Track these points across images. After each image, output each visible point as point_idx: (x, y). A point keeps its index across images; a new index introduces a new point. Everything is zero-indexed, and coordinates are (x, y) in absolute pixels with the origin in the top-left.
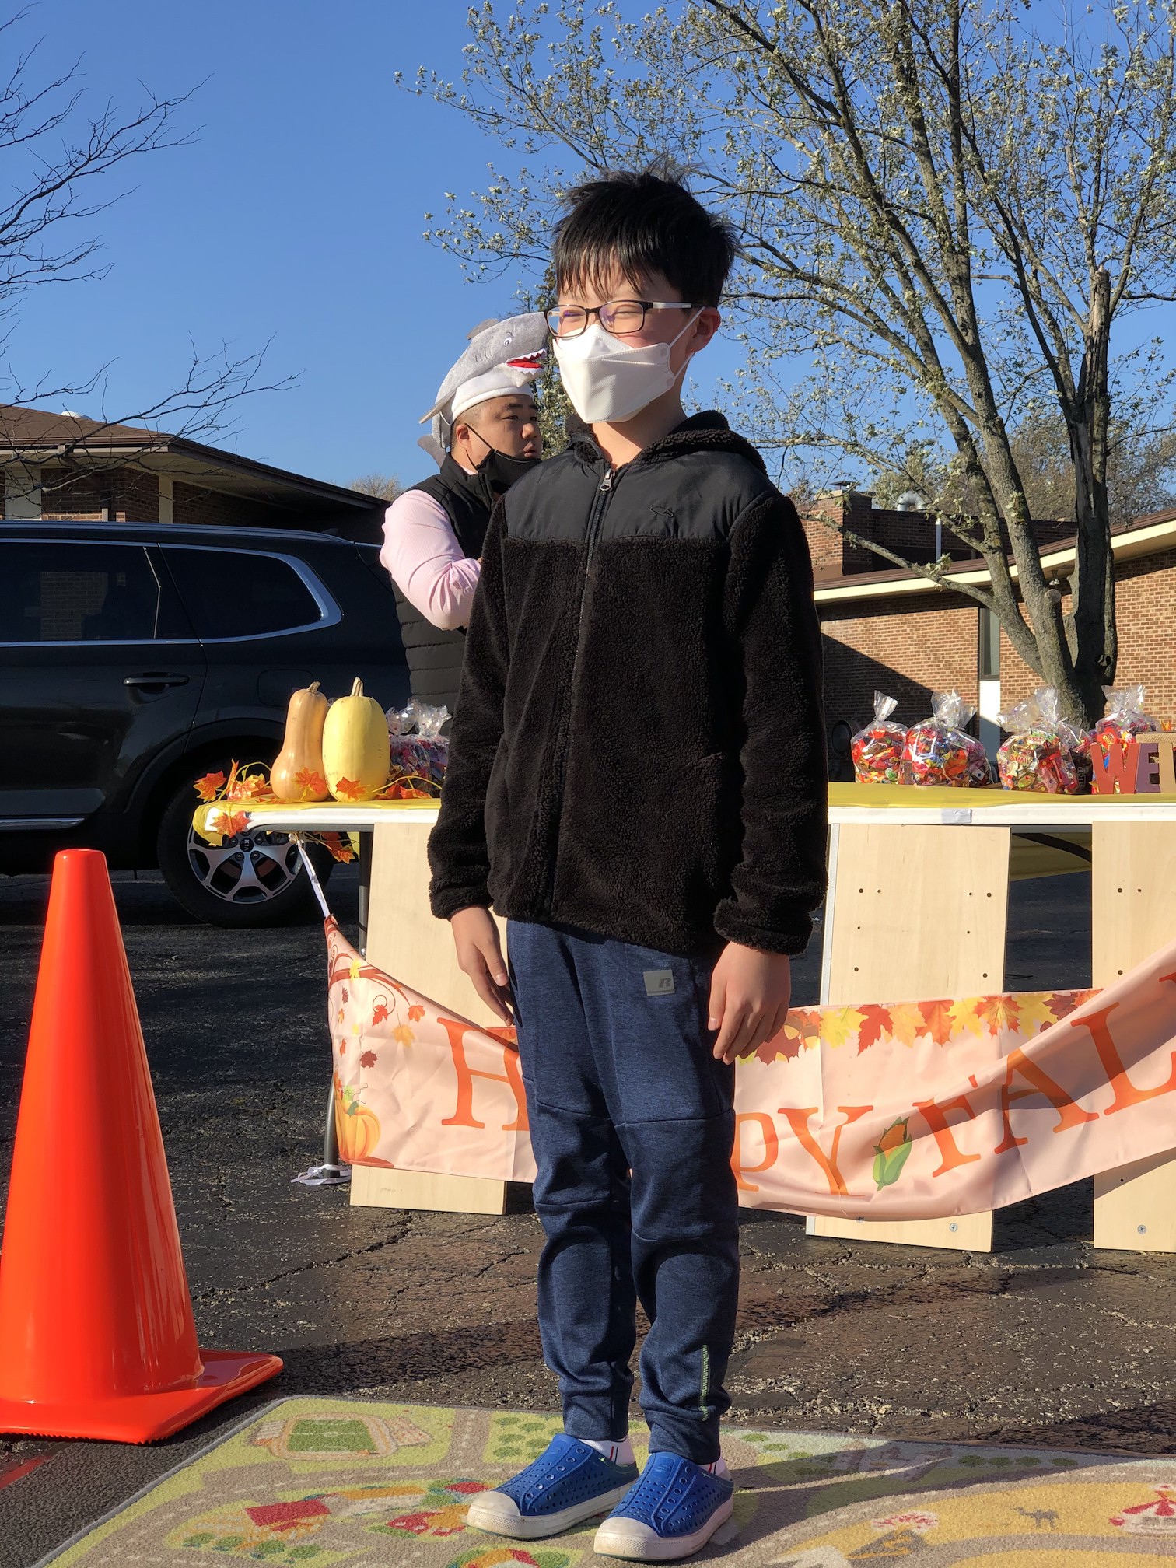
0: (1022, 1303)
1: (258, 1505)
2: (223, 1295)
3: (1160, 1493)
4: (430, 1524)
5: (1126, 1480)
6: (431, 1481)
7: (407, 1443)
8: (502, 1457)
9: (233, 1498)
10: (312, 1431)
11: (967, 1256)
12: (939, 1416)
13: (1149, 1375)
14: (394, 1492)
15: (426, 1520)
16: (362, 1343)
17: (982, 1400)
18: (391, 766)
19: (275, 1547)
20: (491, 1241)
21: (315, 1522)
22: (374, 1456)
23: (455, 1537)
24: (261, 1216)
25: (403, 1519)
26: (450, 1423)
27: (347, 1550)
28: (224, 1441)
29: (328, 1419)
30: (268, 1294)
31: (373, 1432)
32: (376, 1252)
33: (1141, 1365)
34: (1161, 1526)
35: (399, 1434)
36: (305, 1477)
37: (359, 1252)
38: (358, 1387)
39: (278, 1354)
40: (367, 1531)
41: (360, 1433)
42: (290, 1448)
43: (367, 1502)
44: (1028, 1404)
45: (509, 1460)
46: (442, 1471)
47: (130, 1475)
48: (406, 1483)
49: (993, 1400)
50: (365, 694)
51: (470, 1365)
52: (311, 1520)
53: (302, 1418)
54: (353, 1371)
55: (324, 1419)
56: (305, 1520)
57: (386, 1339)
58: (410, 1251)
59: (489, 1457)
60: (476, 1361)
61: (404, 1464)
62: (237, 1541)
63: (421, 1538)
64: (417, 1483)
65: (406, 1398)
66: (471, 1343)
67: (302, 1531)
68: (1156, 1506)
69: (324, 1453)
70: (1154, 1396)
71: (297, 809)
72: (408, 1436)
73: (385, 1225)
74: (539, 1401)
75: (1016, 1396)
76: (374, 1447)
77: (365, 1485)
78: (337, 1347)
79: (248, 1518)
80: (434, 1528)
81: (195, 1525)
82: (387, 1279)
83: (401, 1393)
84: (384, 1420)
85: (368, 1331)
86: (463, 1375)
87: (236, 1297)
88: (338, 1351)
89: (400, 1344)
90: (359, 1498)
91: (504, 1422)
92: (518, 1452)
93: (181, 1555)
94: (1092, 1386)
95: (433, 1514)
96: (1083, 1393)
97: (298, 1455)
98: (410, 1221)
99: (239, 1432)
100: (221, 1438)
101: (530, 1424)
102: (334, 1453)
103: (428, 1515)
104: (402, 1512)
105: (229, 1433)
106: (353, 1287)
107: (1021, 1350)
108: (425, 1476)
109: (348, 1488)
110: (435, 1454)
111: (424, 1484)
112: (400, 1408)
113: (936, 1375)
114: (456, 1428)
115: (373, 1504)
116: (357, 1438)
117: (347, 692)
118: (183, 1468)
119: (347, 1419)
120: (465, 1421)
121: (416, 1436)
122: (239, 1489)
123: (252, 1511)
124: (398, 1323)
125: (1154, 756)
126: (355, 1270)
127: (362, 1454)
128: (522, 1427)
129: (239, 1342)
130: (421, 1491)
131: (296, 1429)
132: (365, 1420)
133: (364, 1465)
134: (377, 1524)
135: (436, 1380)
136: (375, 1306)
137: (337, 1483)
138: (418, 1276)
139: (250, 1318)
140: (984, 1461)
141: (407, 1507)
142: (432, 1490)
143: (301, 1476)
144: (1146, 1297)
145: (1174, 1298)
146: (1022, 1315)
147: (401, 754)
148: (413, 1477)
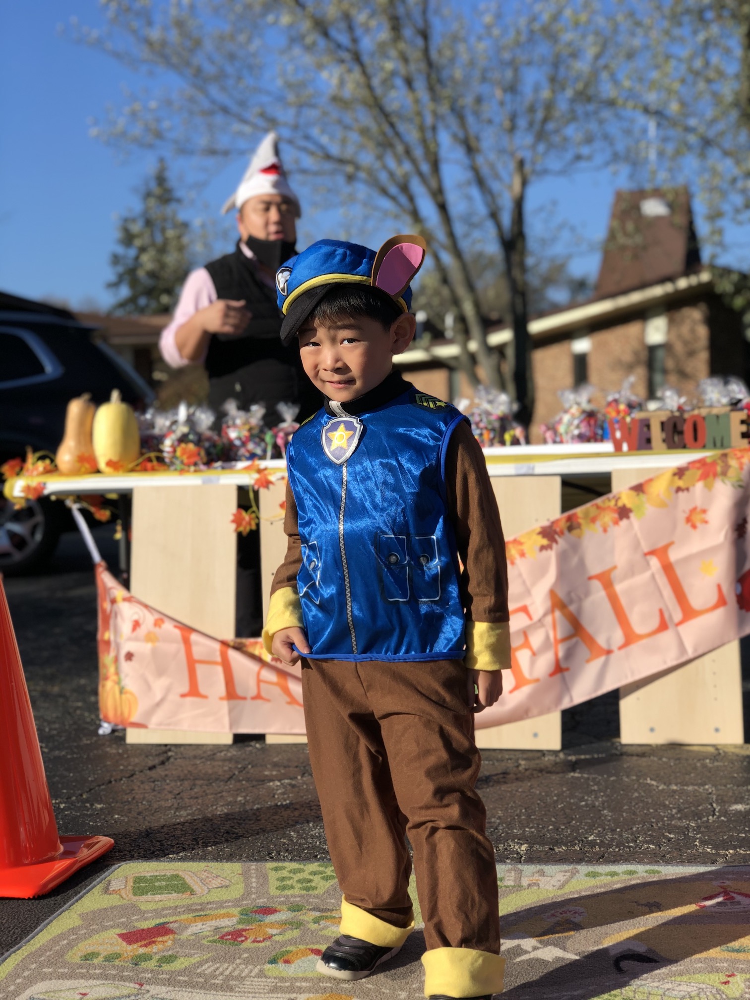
0: (589, 778)
1: (124, 931)
2: (56, 803)
3: (722, 887)
4: (248, 936)
6: (239, 909)
7: (214, 886)
8: (282, 891)
9: (106, 928)
10: (146, 883)
12: (561, 850)
13: (686, 817)
14: (217, 917)
15: (244, 933)
16: (163, 827)
17: (585, 838)
18: (140, 449)
19: (147, 958)
20: (230, 760)
21: (168, 940)
22: (195, 896)
23: (268, 943)
25: (228, 934)
26: (240, 872)
27: (196, 956)
28: (87, 892)
29: (155, 874)
30: (87, 801)
31: (189, 880)
32: (153, 771)
33: (679, 811)
34: (728, 907)
36: (151, 912)
37: (141, 772)
38: (168, 854)
39: (108, 835)
40: (206, 943)
41: (180, 882)
42: (135, 894)
43: (200, 925)
44: (616, 839)
45: (287, 892)
47: (28, 919)
48: (222, 911)
49: (592, 838)
50: (121, 401)
51: (241, 836)
52: (165, 938)
53: (137, 875)
54: (162, 845)
55: (152, 874)
56: (160, 939)
57: (179, 824)
58: (176, 769)
60: (244, 834)
61: (217, 900)
62: (118, 956)
63: (245, 945)
64: (231, 911)
65: (203, 858)
66: (237, 823)
67: (160, 946)
68: (722, 895)
69: (159, 896)
70: (694, 830)
71: (76, 480)
72: (213, 882)
73: (154, 755)
74: (295, 856)
75: (606, 834)
76: (193, 890)
77: (195, 914)
78: (146, 830)
79: (120, 940)
80: (252, 939)
81: (85, 947)
82: (166, 787)
83: (200, 857)
84: (194, 873)
85: (160, 820)
86: (239, 842)
87: (65, 803)
88: (148, 833)
89: (189, 826)
90: (193, 923)
91: (276, 869)
92: (292, 887)
93: (81, 967)
94: (652, 826)
95: (248, 930)
96: (648, 830)
97: (142, 898)
98: (169, 751)
99: (95, 886)
100: (84, 891)
101: (294, 869)
102: (166, 895)
103: (245, 930)
104: (226, 930)
105: (89, 888)
106: (144, 793)
107: (599, 806)
108: (235, 906)
109: (183, 917)
110: (237, 891)
111: (236, 911)
112: (202, 865)
113: (551, 825)
114: (246, 875)
115: (204, 926)
116: (179, 885)
117: (108, 401)
118: (64, 911)
119: (168, 874)
120: (249, 870)
121: (219, 881)
122: (107, 922)
123: (121, 936)
124: (183, 813)
125: (648, 426)
126: (142, 782)
127: (186, 895)
128: (290, 872)
129: (77, 831)
130: (234, 916)
131: (135, 882)
132: (180, 873)
133: (190, 902)
134: (211, 939)
135: (221, 846)
136: (163, 803)
137: (175, 914)
138: (187, 784)
139: (79, 816)
140: (601, 875)
141: (228, 926)
142: (242, 915)
143: (148, 911)
144: (666, 771)
145: (683, 771)
146: (592, 785)
147: (147, 442)
148: (226, 907)
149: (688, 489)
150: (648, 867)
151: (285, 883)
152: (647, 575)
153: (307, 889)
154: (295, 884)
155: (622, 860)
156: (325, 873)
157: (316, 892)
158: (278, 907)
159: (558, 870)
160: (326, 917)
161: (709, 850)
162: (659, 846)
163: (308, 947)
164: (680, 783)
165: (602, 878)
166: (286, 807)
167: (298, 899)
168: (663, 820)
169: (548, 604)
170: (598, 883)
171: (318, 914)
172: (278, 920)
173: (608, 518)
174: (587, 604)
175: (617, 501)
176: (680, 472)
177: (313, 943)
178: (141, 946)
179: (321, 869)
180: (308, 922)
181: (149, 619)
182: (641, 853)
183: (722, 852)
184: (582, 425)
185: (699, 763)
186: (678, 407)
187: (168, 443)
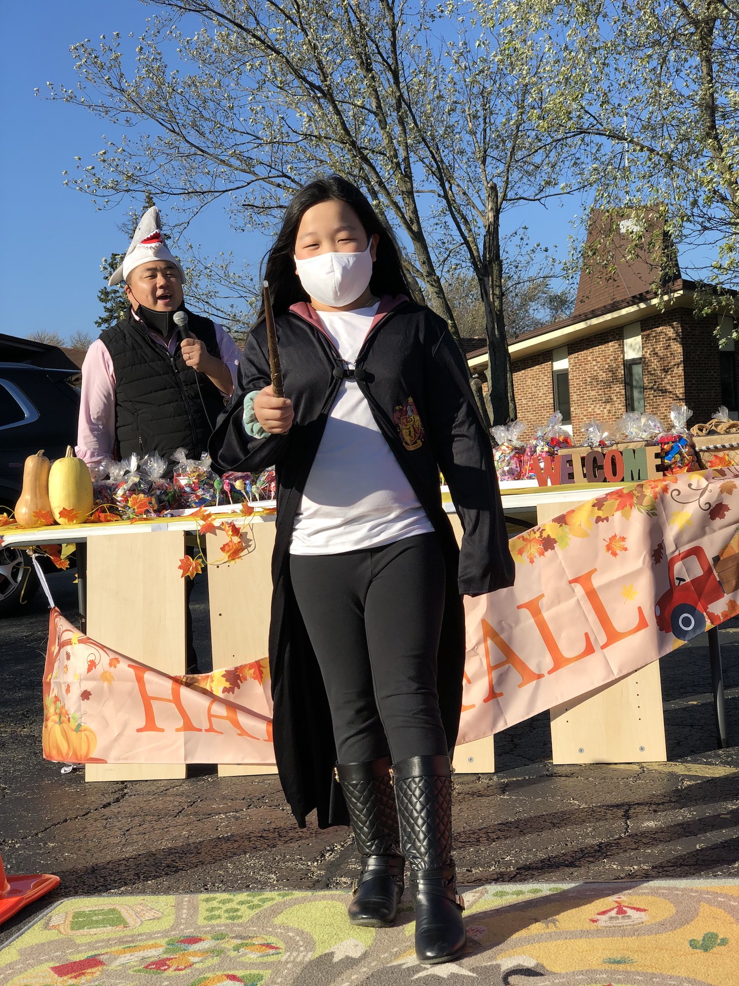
0: (516, 800)
1: (57, 965)
2: (12, 843)
3: (616, 902)
4: (171, 965)
6: (167, 939)
7: (147, 918)
8: (210, 921)
9: (40, 962)
10: (85, 917)
11: (478, 776)
12: (477, 871)
13: (599, 835)
14: (144, 948)
15: (168, 962)
16: (108, 863)
17: (501, 859)
18: (94, 501)
20: (182, 795)
21: (97, 971)
22: (128, 928)
23: (188, 971)
24: (28, 793)
25: (153, 963)
26: (173, 904)
28: (29, 928)
29: (94, 909)
30: (41, 840)
31: (124, 914)
32: (107, 809)
33: (594, 830)
34: (620, 921)
36: (86, 945)
37: (96, 810)
38: (110, 889)
39: (55, 874)
40: (131, 973)
41: (116, 916)
42: (72, 929)
43: (128, 956)
44: (530, 858)
45: (214, 922)
46: (173, 933)
48: (151, 942)
49: (508, 858)
51: (180, 869)
52: (94, 970)
53: (77, 910)
54: (105, 880)
55: (91, 909)
56: (89, 971)
57: (124, 859)
58: (129, 806)
59: (201, 921)
60: (184, 867)
61: (148, 931)
63: (166, 974)
64: (159, 941)
65: (143, 892)
66: (179, 856)
67: (89, 977)
68: (616, 910)
69: (95, 930)
71: (35, 531)
72: (147, 914)
73: (110, 791)
74: (228, 886)
75: (522, 854)
76: (126, 923)
77: (125, 946)
78: (93, 867)
79: (52, 973)
80: (174, 967)
81: (21, 980)
82: (117, 824)
83: (139, 890)
84: (130, 906)
85: (111, 856)
86: (177, 875)
87: (20, 843)
88: (94, 869)
89: (133, 862)
90: (122, 954)
91: (207, 900)
92: (219, 917)
94: (566, 845)
95: (172, 959)
97: (78, 932)
98: (126, 788)
99: (36, 922)
100: (26, 927)
101: (224, 900)
102: (101, 929)
103: (169, 959)
104: (152, 960)
105: (30, 924)
106: (96, 831)
108: (163, 937)
109: (114, 949)
110: (167, 923)
111: (163, 942)
112: (139, 898)
114: (178, 907)
115: (132, 957)
116: (114, 919)
117: (63, 455)
118: (4, 947)
119: (106, 908)
120: (183, 902)
121: (153, 914)
122: (43, 956)
123: (54, 969)
124: (129, 849)
125: (570, 462)
126: (96, 820)
127: (120, 928)
128: (220, 902)
129: (27, 869)
130: (161, 946)
131: (74, 917)
132: (117, 907)
133: (123, 935)
134: (137, 968)
135: (160, 880)
136: (112, 840)
137: (107, 946)
138: (137, 820)
139: (32, 855)
140: (508, 893)
141: (154, 956)
142: (168, 945)
143: (82, 944)
144: (589, 791)
145: (606, 790)
146: (518, 807)
147: (100, 492)
148: (155, 938)
149: (607, 519)
150: (553, 885)
151: (213, 913)
152: (573, 601)
153: (232, 918)
154: (222, 914)
155: (531, 879)
156: (252, 902)
157: (240, 921)
158: (203, 936)
160: (246, 945)
161: (615, 866)
163: (225, 973)
165: (508, 897)
166: (228, 839)
167: (223, 928)
169: (481, 633)
171: (239, 941)
172: (201, 948)
173: (534, 549)
174: (517, 631)
175: (541, 533)
176: (599, 504)
177: (230, 969)
178: (71, 978)
179: (249, 898)
180: (229, 950)
181: (104, 659)
183: (626, 867)
184: (512, 462)
185: (623, 781)
186: (600, 442)
187: (120, 492)
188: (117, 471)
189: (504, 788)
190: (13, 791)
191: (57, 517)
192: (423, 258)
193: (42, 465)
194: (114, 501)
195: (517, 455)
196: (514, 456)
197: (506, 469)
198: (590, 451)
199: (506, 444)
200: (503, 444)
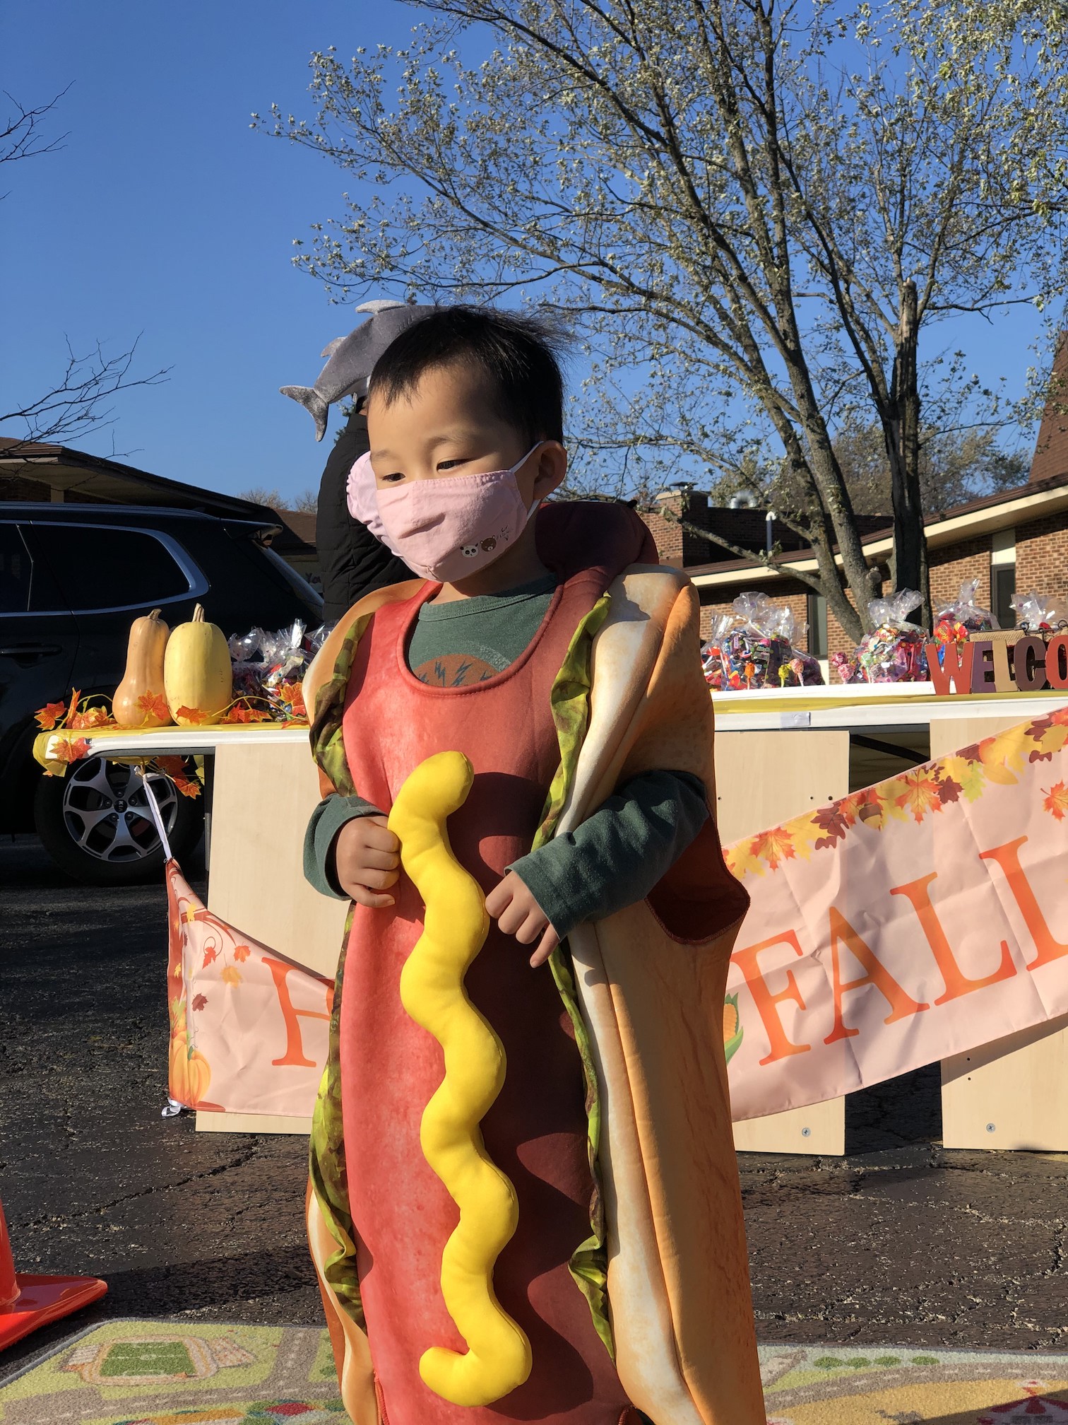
0: (874, 1203)
2: (56, 1222)
3: (1029, 1390)
5: (991, 1376)
6: (251, 1403)
7: (228, 1364)
10: (128, 1355)
11: (816, 1160)
12: (794, 1319)
13: (1009, 1270)
14: (210, 1416)
16: (194, 1264)
17: (838, 1301)
18: (233, 691)
22: (192, 1379)
24: (103, 1144)
26: (277, 1342)
28: (33, 1368)
29: (147, 1341)
30: (102, 1220)
31: (194, 1354)
32: (218, 1176)
33: (1000, 1260)
35: (221, 1355)
36: (116, 1403)
37: (201, 1176)
38: (186, 1309)
39: (104, 1277)
41: (180, 1356)
42: (103, 1373)
44: (887, 1303)
46: (264, 1392)
48: (224, 1407)
49: (849, 1300)
50: (206, 619)
51: (305, 1283)
53: (119, 1341)
54: (182, 1293)
55: (143, 1341)
57: (220, 1260)
59: (315, 1375)
61: (224, 1387)
64: (234, 1406)
65: (235, 1318)
68: (1026, 1404)
69: (138, 1377)
70: (1016, 1291)
71: (138, 734)
72: (231, 1357)
73: (230, 1149)
75: (874, 1295)
76: (193, 1370)
77: (179, 1410)
78: (168, 1269)
82: (226, 1201)
83: (229, 1315)
84: (206, 1341)
85: (200, 1252)
86: (297, 1293)
87: (69, 1222)
88: (168, 1272)
89: (234, 1265)
94: (951, 1283)
96: (943, 1290)
97: (109, 1380)
98: (255, 1145)
99: (49, 1357)
100: (31, 1365)
102: (150, 1377)
105: (38, 1360)
106: (190, 1210)
107: (877, 1249)
108: (245, 1399)
109: (160, 1413)
110: (255, 1376)
111: (243, 1407)
112: (223, 1329)
113: (790, 1277)
114: (283, 1348)
116: (175, 1360)
117: (188, 619)
119: (168, 1342)
120: (293, 1340)
121: (240, 1356)
122: (41, 1418)
124: (233, 1243)
125: (989, 654)
126: (195, 1193)
127: (179, 1377)
129: (65, 1267)
130: (238, 1414)
131: (111, 1353)
132: (186, 1341)
133: (180, 1388)
135: (269, 1299)
136: (211, 1228)
137: (150, 1409)
138: (259, 1197)
139: (80, 1243)
140: (840, 1363)
142: (251, 1413)
143: (111, 1402)
144: (999, 1194)
145: (1027, 1195)
146: (876, 1215)
147: (244, 679)
148: (231, 1400)
149: (1049, 756)
150: (919, 1353)
152: (985, 887)
155: (885, 1338)
158: (312, 1402)
159: (774, 1354)
161: (1030, 1326)
162: (953, 1316)
164: (1015, 1214)
165: (841, 1368)
168: (970, 1275)
169: (827, 930)
170: (832, 1377)
173: (925, 798)
174: (891, 931)
175: (937, 773)
176: (1037, 729)
181: (227, 947)
182: (920, 1328)
183: (1051, 1330)
184: (896, 654)
185: (1057, 1181)
186: (1041, 625)
187: (273, 680)
188: (275, 650)
189: (857, 1184)
190: (84, 1139)
191: (174, 715)
192: (801, 389)
193: (155, 632)
194: (264, 693)
195: (904, 645)
196: (899, 645)
197: (885, 665)
198: (1024, 636)
199: (886, 626)
200: (881, 626)
